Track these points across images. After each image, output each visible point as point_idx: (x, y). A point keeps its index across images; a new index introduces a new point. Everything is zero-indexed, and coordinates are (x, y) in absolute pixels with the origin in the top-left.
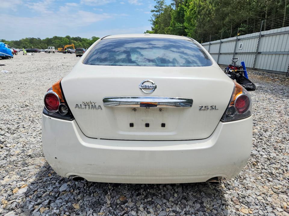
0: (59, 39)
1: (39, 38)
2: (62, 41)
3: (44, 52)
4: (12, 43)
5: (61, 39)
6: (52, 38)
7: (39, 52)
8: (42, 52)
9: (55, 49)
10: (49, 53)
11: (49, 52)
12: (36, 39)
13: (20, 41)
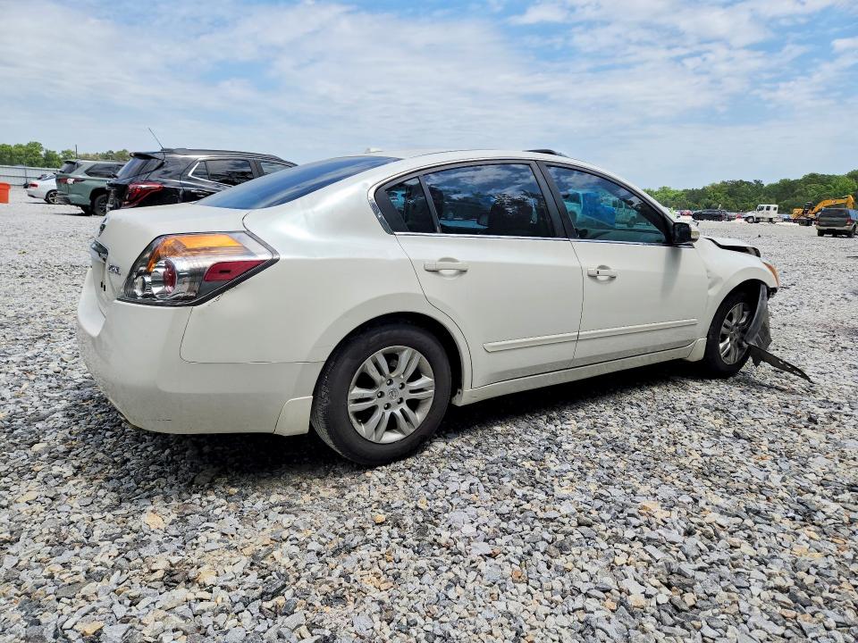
0: (822, 183)
1: (758, 182)
2: (829, 189)
3: (743, 220)
4: (683, 197)
5: (829, 180)
6: (800, 178)
7: (729, 220)
8: (738, 221)
9: (778, 213)
10: (757, 222)
11: (758, 220)
12: (748, 183)
13: (704, 189)
